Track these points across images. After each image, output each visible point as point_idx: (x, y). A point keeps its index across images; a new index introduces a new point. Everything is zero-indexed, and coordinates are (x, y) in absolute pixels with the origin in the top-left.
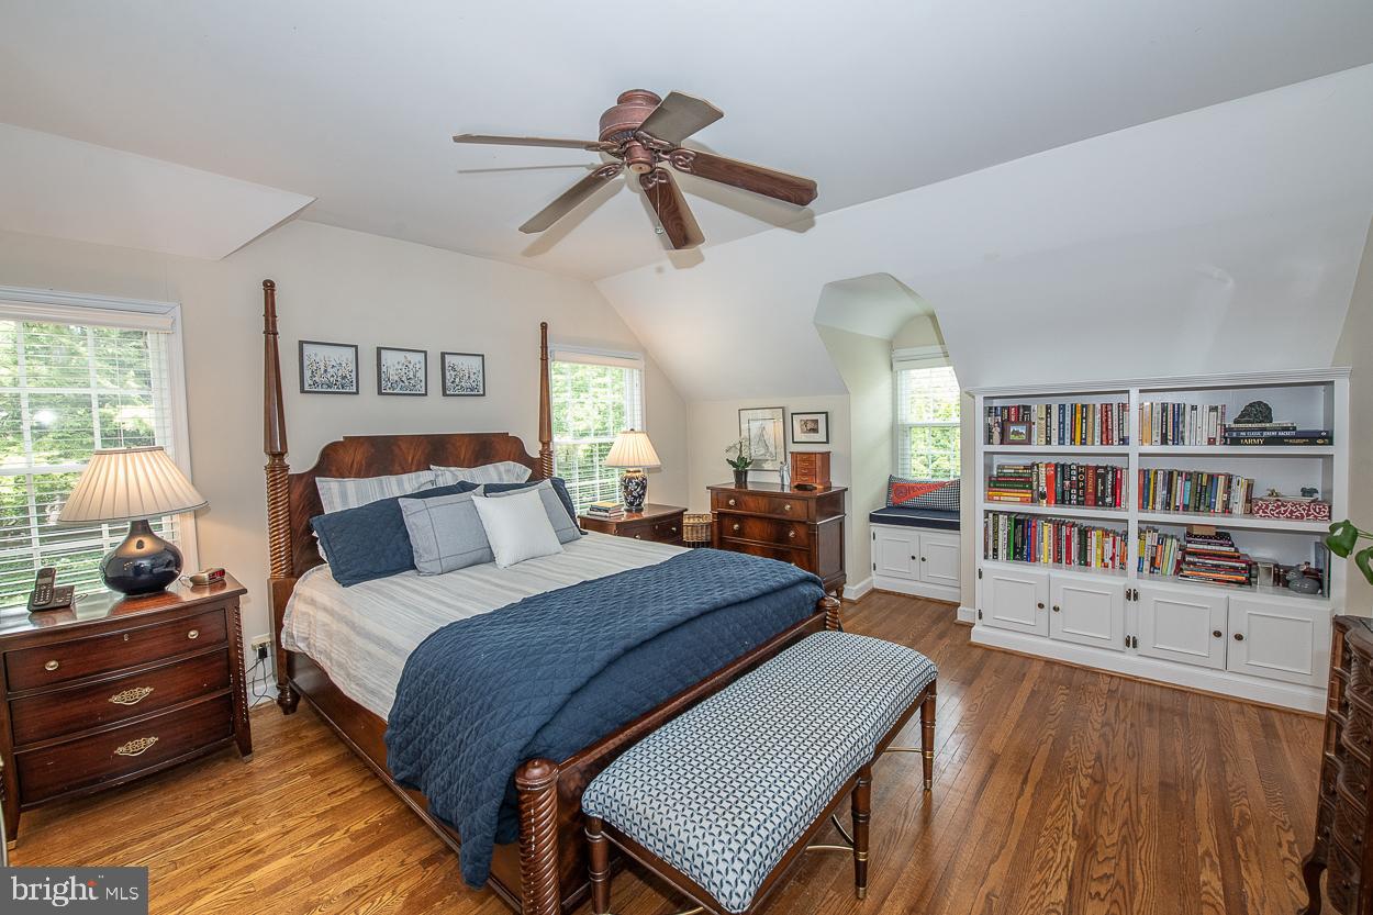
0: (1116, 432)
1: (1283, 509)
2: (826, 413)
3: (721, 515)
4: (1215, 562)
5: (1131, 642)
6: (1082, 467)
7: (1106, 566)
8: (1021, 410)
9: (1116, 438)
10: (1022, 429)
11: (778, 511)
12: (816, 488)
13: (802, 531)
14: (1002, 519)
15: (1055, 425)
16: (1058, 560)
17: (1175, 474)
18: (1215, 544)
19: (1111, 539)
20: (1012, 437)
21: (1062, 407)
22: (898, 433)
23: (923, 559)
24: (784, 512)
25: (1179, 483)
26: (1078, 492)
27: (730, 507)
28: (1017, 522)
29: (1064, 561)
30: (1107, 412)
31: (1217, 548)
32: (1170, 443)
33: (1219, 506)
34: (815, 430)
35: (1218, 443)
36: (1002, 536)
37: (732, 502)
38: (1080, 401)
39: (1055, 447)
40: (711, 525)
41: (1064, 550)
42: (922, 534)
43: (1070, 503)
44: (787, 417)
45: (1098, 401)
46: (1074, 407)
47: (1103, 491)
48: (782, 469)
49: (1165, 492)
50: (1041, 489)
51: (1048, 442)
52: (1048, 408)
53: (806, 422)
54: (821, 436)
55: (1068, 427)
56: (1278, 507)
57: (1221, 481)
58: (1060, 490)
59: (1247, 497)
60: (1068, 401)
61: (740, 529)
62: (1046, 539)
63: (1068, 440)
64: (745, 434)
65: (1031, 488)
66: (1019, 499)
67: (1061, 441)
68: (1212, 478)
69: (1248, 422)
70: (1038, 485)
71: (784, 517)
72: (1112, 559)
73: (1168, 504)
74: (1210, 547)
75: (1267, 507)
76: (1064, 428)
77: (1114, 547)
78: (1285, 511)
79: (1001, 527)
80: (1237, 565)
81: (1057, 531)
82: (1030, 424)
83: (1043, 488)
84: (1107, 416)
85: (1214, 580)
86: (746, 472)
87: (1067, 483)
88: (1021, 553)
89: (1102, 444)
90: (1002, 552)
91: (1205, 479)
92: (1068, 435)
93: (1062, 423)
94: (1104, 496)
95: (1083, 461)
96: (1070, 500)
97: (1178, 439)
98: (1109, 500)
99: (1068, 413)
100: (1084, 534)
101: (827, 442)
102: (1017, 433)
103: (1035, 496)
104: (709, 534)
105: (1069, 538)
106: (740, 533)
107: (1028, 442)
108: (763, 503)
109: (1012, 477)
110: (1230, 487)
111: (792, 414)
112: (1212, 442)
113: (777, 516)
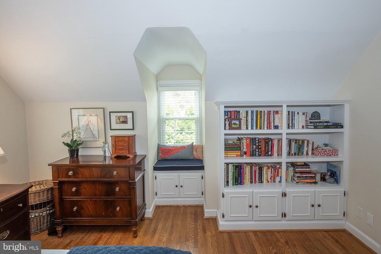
0: (272, 124)
1: (326, 152)
2: (132, 112)
3: (61, 184)
4: (306, 175)
5: (284, 215)
6: (260, 139)
7: (268, 182)
8: (236, 113)
9: (272, 126)
10: (237, 122)
11: (108, 176)
12: (129, 157)
13: (124, 187)
14: (230, 166)
15: (250, 120)
16: (251, 182)
17: (292, 141)
18: (304, 168)
19: (270, 170)
20: (233, 126)
21: (252, 112)
22: (161, 122)
23: (182, 186)
24: (112, 176)
25: (293, 144)
26: (259, 150)
27: (70, 177)
28: (236, 167)
29: (253, 182)
30: (269, 114)
31: (305, 169)
32: (291, 128)
33: (305, 153)
34: (125, 122)
35: (305, 128)
36: (230, 174)
37: (71, 173)
38: (259, 109)
39: (250, 131)
40: (52, 189)
41: (253, 177)
42: (181, 174)
43: (256, 156)
44: (106, 115)
45: (266, 110)
46: (257, 112)
47: (268, 149)
48: (104, 146)
49: (288, 148)
50: (244, 150)
51: (247, 128)
52: (247, 112)
53: (119, 118)
54: (129, 125)
55: (255, 121)
56: (324, 152)
57: (306, 142)
58: (252, 150)
59: (312, 148)
60: (255, 109)
61: (76, 191)
62: (247, 173)
63: (254, 127)
64: (75, 125)
65: (240, 150)
66: (235, 155)
67: (252, 128)
68: (303, 141)
69: (315, 119)
70: (243, 148)
71: (112, 179)
72: (271, 179)
73: (289, 153)
74: (303, 169)
75: (321, 152)
76: (253, 122)
77: (271, 173)
78: (326, 153)
79: (230, 170)
80: (312, 175)
81: (251, 168)
82: (240, 120)
83: (245, 150)
84: (269, 116)
85: (307, 183)
86: (78, 150)
87: (255, 146)
88: (237, 182)
89: (267, 128)
90: (231, 182)
91: (301, 142)
92: (255, 125)
93: (252, 119)
94: (268, 152)
95: (260, 137)
96: (256, 154)
97: (293, 127)
98: (270, 153)
99: (255, 115)
100: (261, 169)
101: (133, 129)
102: (235, 124)
103: (242, 153)
104: (50, 195)
105: (255, 171)
106: (77, 193)
107: (239, 128)
108: (96, 172)
109: (232, 145)
110: (308, 145)
111: (110, 112)
112: (303, 127)
113: (107, 179)
